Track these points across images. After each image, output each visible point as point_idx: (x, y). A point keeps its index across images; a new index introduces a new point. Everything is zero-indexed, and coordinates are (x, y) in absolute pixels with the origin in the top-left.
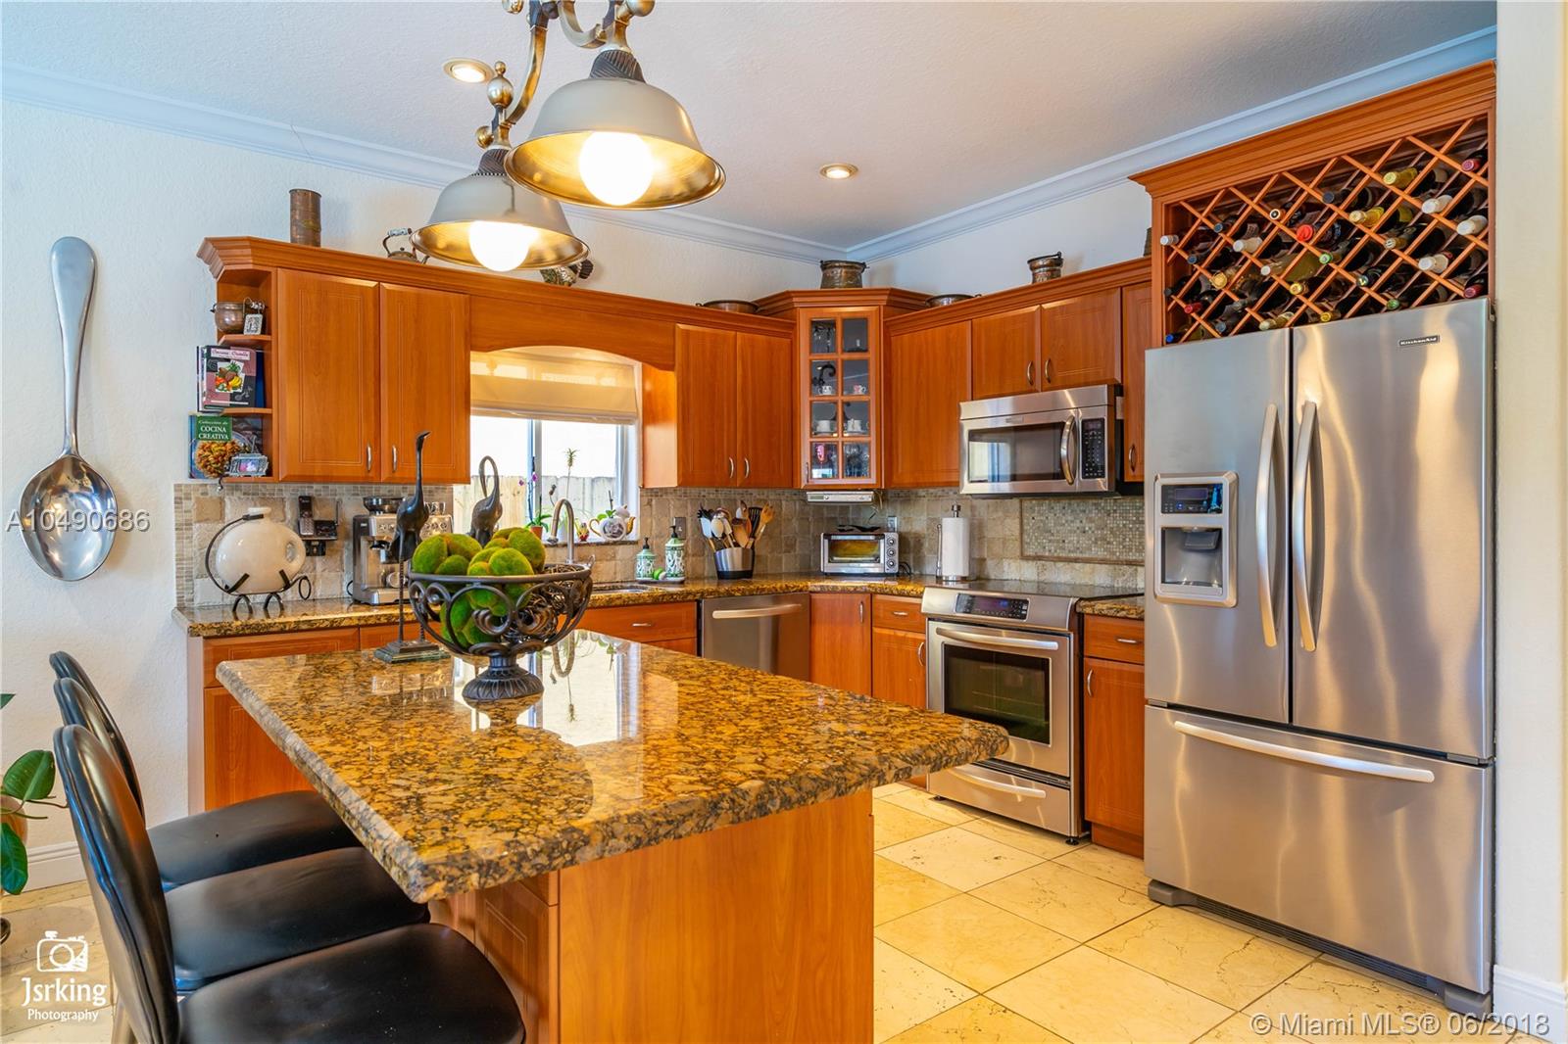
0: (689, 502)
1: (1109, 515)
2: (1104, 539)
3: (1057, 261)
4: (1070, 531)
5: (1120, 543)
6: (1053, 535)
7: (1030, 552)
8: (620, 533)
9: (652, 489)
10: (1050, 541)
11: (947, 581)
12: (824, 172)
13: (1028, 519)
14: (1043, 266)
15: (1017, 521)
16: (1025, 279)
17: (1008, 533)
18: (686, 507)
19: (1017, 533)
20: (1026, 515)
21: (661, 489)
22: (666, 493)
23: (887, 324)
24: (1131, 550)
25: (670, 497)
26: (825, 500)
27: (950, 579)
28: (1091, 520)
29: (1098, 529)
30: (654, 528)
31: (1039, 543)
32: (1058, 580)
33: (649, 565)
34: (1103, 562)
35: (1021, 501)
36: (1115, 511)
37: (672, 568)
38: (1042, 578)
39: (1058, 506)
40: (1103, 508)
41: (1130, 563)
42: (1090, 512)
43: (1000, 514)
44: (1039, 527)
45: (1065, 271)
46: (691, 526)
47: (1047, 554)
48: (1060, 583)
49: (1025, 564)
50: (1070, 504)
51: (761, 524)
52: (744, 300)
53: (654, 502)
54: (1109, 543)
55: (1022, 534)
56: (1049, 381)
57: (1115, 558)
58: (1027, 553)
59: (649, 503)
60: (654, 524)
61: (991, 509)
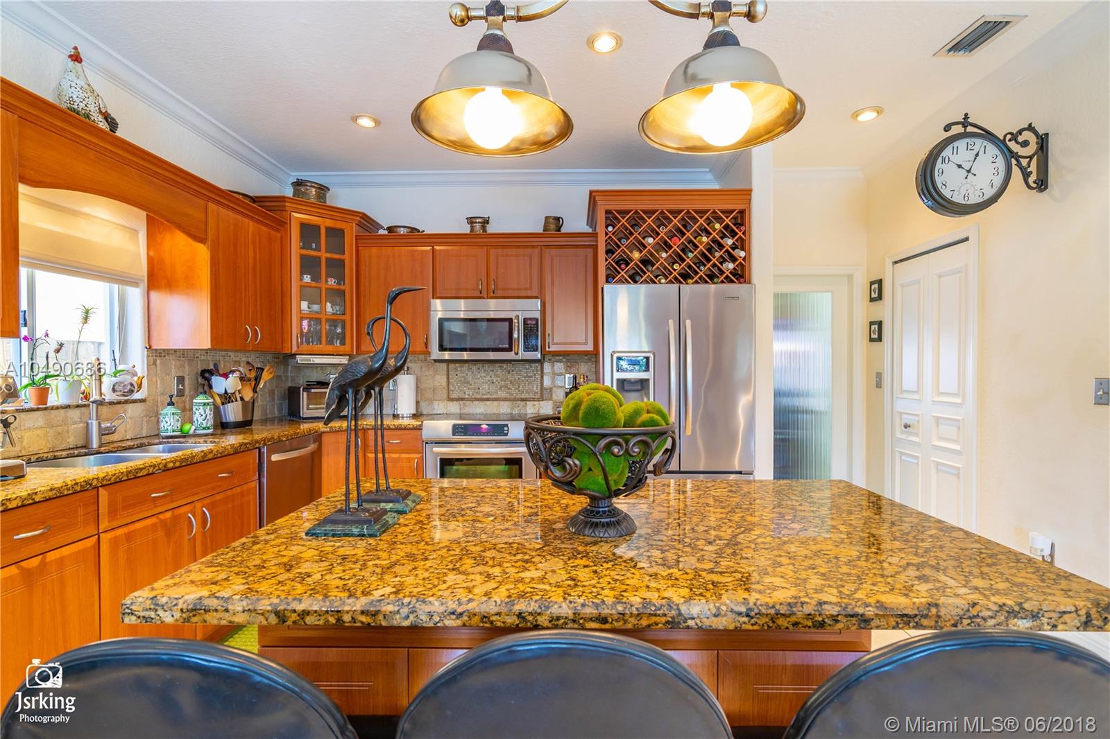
0: (186, 362)
1: (509, 373)
2: (506, 386)
3: (486, 221)
4: (483, 383)
5: (516, 389)
6: (471, 385)
7: (454, 396)
8: (131, 391)
9: (156, 350)
10: (469, 389)
11: (403, 417)
12: (355, 119)
13: (452, 375)
14: (479, 223)
15: (445, 377)
16: (466, 229)
17: (437, 384)
18: (185, 367)
19: (444, 384)
20: (450, 373)
21: (164, 350)
22: (168, 354)
23: (358, 237)
24: (523, 392)
25: (171, 357)
26: (312, 362)
27: (405, 416)
28: (497, 376)
29: (502, 381)
30: (159, 386)
31: (461, 390)
32: (475, 412)
33: (178, 420)
34: (505, 399)
35: (448, 365)
36: (513, 371)
37: (204, 422)
38: (463, 411)
39: (474, 368)
40: (505, 369)
41: (523, 400)
42: (497, 371)
43: (431, 372)
44: (461, 380)
45: (491, 229)
46: (189, 384)
47: (467, 397)
48: (477, 414)
49: (450, 403)
50: (483, 366)
51: (262, 380)
52: (245, 193)
53: (158, 362)
54: (509, 389)
55: (448, 385)
56: (494, 293)
57: (513, 397)
58: (452, 397)
59: (155, 363)
60: (159, 383)
61: (424, 369)
